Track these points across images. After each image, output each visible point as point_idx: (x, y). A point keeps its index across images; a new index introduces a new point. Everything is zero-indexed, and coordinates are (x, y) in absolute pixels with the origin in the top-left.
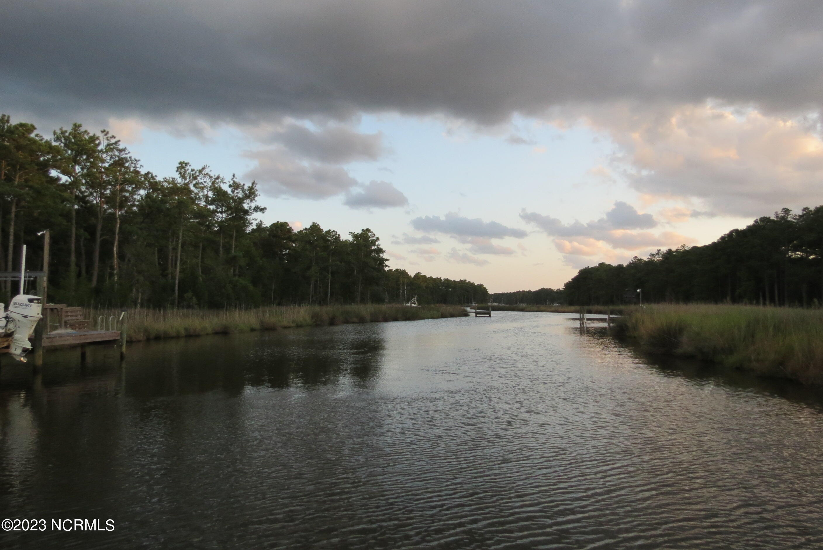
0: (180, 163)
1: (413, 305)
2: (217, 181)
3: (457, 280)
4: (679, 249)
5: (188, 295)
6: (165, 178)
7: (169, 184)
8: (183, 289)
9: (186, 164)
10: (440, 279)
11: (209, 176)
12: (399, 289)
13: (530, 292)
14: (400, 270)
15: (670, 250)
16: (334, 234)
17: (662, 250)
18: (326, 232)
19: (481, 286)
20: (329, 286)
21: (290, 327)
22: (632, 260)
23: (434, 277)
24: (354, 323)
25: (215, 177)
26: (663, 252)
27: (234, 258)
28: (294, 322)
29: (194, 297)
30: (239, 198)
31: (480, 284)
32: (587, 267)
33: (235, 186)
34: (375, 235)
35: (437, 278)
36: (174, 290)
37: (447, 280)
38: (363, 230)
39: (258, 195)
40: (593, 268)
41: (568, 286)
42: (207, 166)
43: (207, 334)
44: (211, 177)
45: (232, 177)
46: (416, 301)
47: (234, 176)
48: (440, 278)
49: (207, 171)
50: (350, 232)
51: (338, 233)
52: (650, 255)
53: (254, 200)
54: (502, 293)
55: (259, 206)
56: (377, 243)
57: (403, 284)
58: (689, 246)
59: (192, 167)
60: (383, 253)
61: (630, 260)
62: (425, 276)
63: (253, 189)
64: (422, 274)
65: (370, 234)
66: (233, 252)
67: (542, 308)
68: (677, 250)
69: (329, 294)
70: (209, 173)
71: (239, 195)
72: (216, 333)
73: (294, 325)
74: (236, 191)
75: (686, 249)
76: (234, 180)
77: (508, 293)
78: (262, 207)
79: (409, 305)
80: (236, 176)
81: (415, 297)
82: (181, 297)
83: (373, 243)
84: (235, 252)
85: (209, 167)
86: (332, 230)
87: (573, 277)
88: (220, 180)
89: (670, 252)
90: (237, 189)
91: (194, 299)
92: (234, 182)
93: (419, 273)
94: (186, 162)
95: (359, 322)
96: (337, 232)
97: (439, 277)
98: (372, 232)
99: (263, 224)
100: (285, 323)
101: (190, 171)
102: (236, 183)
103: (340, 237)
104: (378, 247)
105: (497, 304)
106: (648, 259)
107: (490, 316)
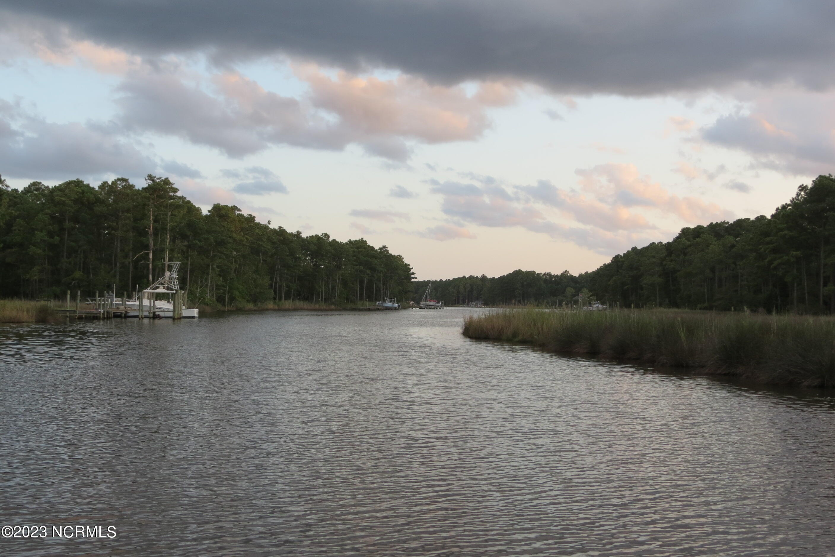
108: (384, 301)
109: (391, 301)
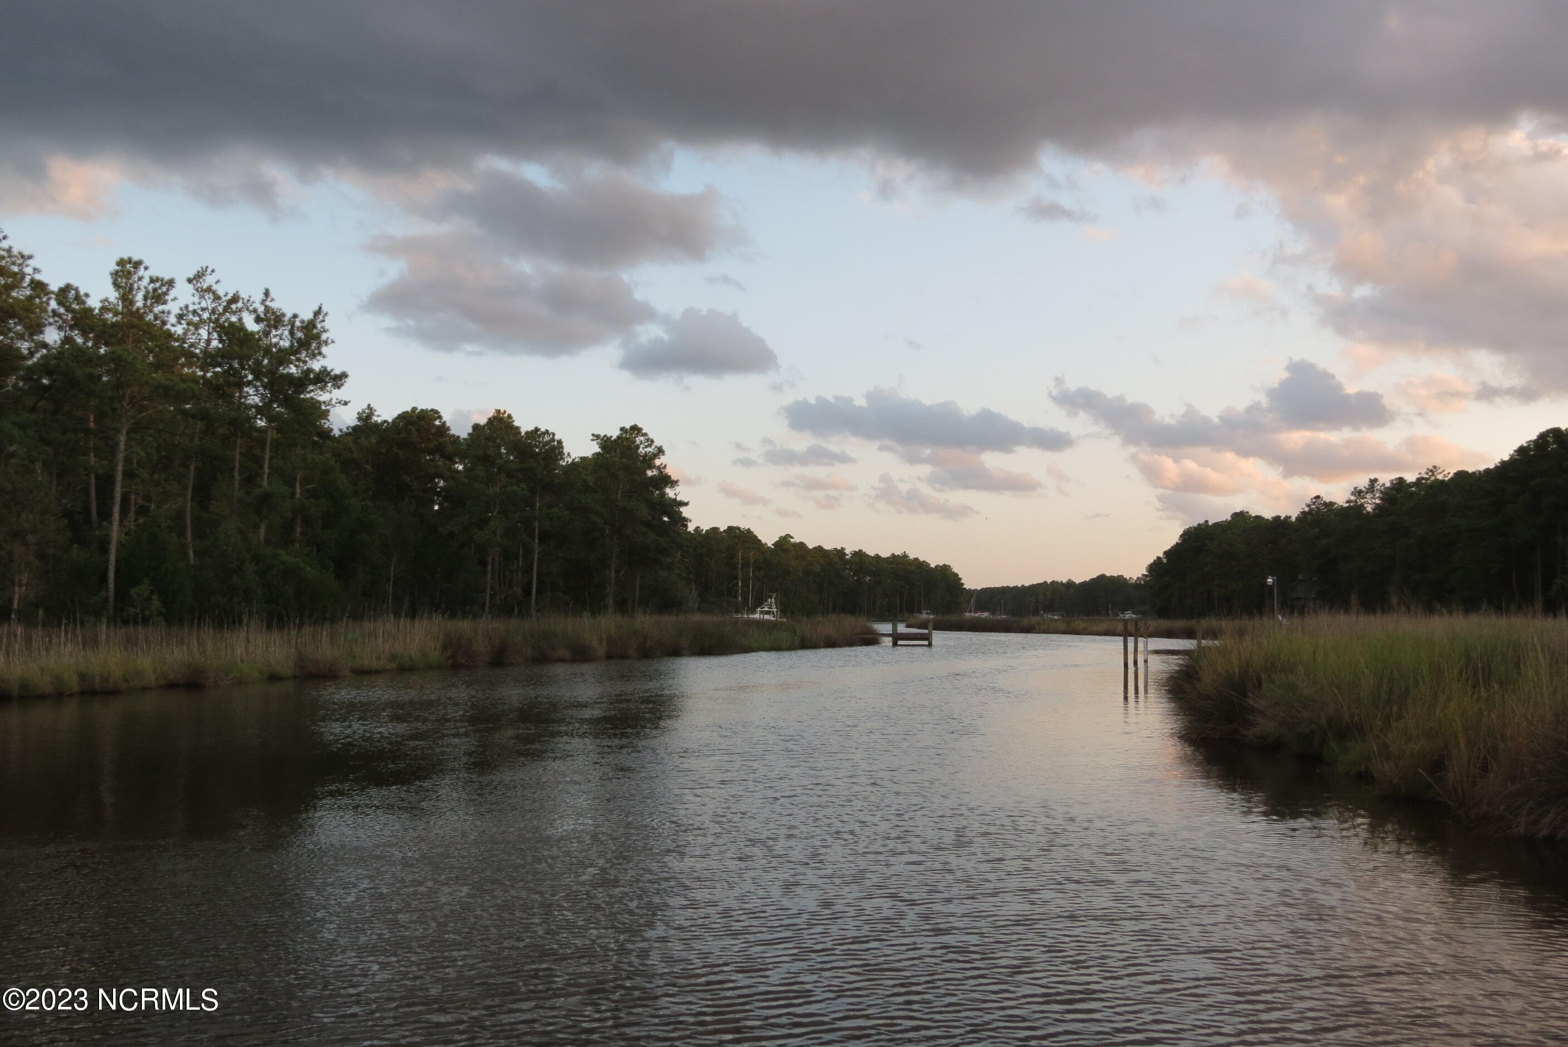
0: (121, 263)
1: (767, 617)
2: (234, 307)
3: (885, 554)
4: (1423, 478)
5: (140, 591)
6: (106, 300)
7: (116, 314)
8: (127, 577)
9: (137, 264)
10: (840, 553)
11: (214, 293)
12: (735, 577)
13: (1070, 584)
14: (739, 528)
15: (1401, 480)
16: (547, 438)
17: (1381, 482)
18: (527, 433)
19: (944, 571)
20: (535, 569)
21: (378, 672)
22: (1308, 506)
23: (828, 546)
24: (560, 660)
25: (227, 298)
26: (1384, 485)
27: (266, 497)
28: (393, 658)
29: (155, 597)
30: (281, 350)
31: (944, 565)
32: (1202, 521)
33: (272, 319)
34: (652, 441)
35: (836, 549)
36: (104, 579)
37: (859, 554)
38: (622, 429)
39: (329, 341)
40: (1217, 525)
41: (1156, 568)
42: (209, 270)
43: (144, 689)
44: (217, 298)
45: (262, 296)
46: (774, 606)
47: (267, 293)
48: (843, 549)
49: (208, 281)
50: (593, 435)
51: (557, 438)
52: (1353, 494)
53: (320, 353)
54: (1003, 587)
55: (329, 369)
56: (658, 462)
57: (746, 565)
58: (1448, 471)
59: (153, 272)
60: (672, 487)
61: (1304, 506)
62: (802, 545)
63: (315, 327)
64: (797, 539)
65: (642, 438)
66: (265, 483)
67: (1079, 624)
68: (1419, 480)
69: (534, 590)
70: (215, 287)
71: (282, 343)
72: (171, 686)
73: (393, 666)
74: (274, 332)
75: (1440, 477)
76: (268, 303)
77: (1016, 587)
78: (337, 371)
79: (757, 616)
80: (272, 294)
81: (771, 597)
82: (121, 594)
83: (648, 461)
84: (270, 483)
85: (213, 271)
86: (543, 430)
87: (1168, 547)
88: (240, 305)
89: (1400, 484)
90: (276, 328)
91: (156, 602)
92: (267, 309)
93: (788, 536)
94: (135, 258)
95: (574, 661)
96: (554, 434)
97: (839, 548)
98: (645, 434)
99: (376, 413)
100: (367, 661)
101: (145, 282)
102: (274, 313)
103: (562, 447)
104: (661, 472)
105: (985, 614)
106: (1347, 502)
107: (930, 645)
108: (920, 613)
109: (927, 613)
